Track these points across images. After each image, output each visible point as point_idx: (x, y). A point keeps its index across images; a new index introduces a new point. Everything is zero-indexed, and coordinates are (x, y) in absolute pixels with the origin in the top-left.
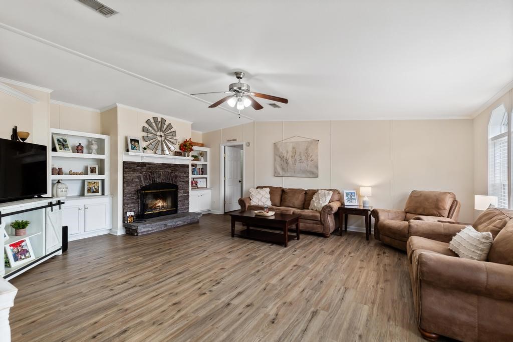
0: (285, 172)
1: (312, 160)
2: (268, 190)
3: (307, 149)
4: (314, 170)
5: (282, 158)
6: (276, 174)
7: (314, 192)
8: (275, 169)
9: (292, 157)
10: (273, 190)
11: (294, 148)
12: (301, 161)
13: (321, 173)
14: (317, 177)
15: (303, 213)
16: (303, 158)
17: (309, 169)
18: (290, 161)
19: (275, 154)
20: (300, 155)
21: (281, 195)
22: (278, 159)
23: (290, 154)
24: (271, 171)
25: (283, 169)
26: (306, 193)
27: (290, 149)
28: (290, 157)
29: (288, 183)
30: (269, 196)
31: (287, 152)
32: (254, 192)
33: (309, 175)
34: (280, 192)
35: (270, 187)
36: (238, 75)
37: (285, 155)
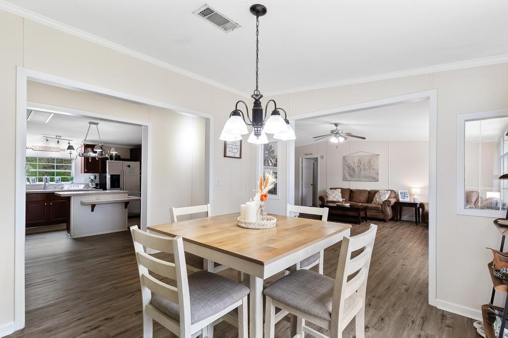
0: (352, 177)
1: (373, 169)
2: (340, 190)
3: (370, 161)
4: (375, 176)
5: (349, 167)
6: (345, 179)
7: (376, 192)
8: (344, 175)
9: (358, 167)
10: (343, 191)
11: (359, 160)
12: (365, 169)
13: (380, 178)
14: (378, 181)
15: (369, 206)
16: (367, 167)
17: (371, 175)
18: (356, 170)
19: (344, 165)
20: (364, 165)
21: (350, 194)
22: (347, 168)
23: (356, 164)
24: (340, 177)
25: (350, 175)
26: (369, 192)
27: (356, 161)
28: (356, 167)
29: (355, 186)
30: (340, 195)
31: (354, 163)
32: (329, 192)
33: (371, 180)
34: (349, 192)
35: (341, 189)
36: (336, 125)
37: (352, 166)
